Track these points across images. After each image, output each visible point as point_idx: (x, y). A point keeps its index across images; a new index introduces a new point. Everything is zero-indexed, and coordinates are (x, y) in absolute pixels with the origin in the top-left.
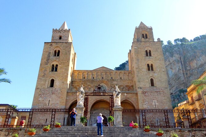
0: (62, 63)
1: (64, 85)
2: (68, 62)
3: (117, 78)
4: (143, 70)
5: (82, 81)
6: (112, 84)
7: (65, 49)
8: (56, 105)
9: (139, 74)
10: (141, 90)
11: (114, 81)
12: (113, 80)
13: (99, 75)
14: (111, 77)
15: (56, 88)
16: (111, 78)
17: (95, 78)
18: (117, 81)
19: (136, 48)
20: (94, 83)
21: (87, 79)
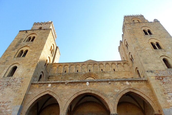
0: (34, 47)
1: (30, 73)
2: (42, 46)
3: (109, 70)
4: (146, 49)
5: (61, 75)
6: (103, 77)
7: (42, 35)
8: (6, 104)
9: (143, 54)
10: (154, 74)
11: (105, 74)
12: (104, 72)
13: (85, 68)
14: (101, 69)
15: (15, 77)
16: (101, 71)
17: (80, 71)
18: (109, 73)
19: (130, 28)
20: (78, 77)
21: (69, 72)
